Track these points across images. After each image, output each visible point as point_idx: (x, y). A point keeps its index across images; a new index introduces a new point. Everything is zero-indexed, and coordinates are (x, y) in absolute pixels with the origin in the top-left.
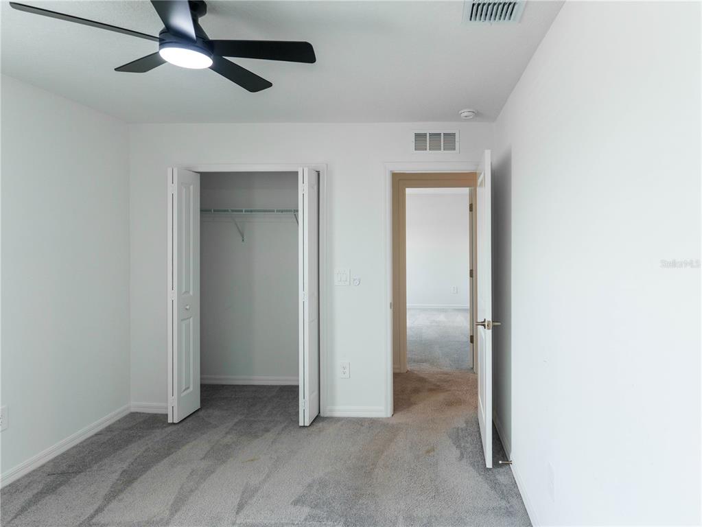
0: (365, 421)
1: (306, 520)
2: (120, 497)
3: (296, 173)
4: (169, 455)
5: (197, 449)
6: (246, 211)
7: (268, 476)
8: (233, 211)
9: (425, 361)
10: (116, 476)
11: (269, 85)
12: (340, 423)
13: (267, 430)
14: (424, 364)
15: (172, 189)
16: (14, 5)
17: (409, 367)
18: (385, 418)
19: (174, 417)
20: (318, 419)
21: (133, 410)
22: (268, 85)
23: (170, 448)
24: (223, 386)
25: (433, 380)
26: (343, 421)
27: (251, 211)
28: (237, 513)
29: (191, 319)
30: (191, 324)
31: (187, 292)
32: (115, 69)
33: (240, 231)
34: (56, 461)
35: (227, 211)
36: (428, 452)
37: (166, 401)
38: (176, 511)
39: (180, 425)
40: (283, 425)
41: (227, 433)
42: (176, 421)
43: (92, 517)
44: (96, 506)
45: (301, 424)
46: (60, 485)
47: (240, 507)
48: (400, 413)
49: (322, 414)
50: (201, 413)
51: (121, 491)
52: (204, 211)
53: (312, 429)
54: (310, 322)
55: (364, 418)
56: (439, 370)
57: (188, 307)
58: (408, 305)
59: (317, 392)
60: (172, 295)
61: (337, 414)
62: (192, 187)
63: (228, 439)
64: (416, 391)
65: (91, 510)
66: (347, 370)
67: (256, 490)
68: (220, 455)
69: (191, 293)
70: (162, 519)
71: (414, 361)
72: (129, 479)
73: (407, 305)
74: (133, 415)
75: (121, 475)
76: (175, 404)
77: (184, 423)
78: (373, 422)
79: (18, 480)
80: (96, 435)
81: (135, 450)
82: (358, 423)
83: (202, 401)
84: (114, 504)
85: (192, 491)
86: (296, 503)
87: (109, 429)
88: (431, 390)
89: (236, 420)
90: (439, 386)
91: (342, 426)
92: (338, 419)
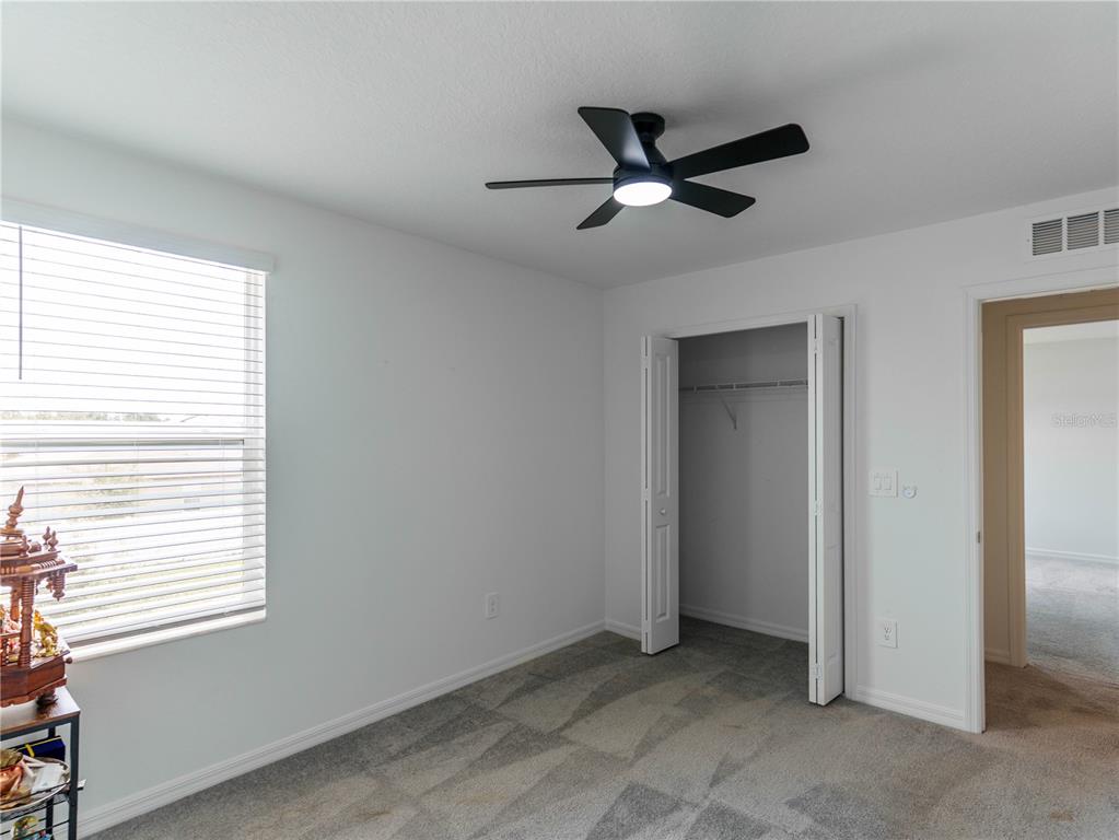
0: (925, 727)
1: (805, 833)
2: (588, 718)
3: (804, 325)
4: (640, 689)
5: (670, 691)
6: (738, 387)
7: (756, 754)
8: (722, 387)
9: (1074, 657)
10: (585, 695)
11: (751, 201)
12: (878, 716)
13: (761, 694)
14: (1070, 661)
15: (646, 362)
16: (491, 185)
17: (1031, 659)
18: (967, 733)
19: (648, 647)
20: (840, 699)
21: (607, 628)
22: (748, 201)
23: (640, 682)
24: (709, 623)
25: (1089, 694)
26: (884, 715)
27: (747, 386)
28: (711, 785)
29: (668, 527)
30: (668, 532)
31: (664, 492)
32: (579, 228)
33: (731, 416)
34: (537, 662)
35: (713, 388)
36: (1056, 816)
37: (640, 626)
38: (642, 756)
39: (654, 658)
40: (786, 695)
41: (708, 683)
42: (650, 652)
43: (561, 729)
44: (566, 719)
45: (812, 699)
46: (538, 687)
47: (715, 781)
48: (1000, 732)
49: (847, 695)
50: (678, 650)
51: (589, 712)
52: (684, 390)
53: (829, 711)
54: (827, 549)
55: (924, 721)
56: (1108, 680)
57: (664, 511)
58: (1029, 548)
59: (838, 658)
60: (646, 495)
61: (874, 702)
62: (668, 359)
63: (710, 691)
64: (1044, 704)
65: (560, 722)
66: (892, 635)
67: (738, 767)
68: (698, 707)
69: (668, 494)
70: (626, 759)
71: (1046, 652)
72: (598, 701)
73: (1027, 548)
74: (607, 633)
75: (590, 695)
76: (649, 630)
77: (659, 657)
78: (940, 733)
79: (507, 671)
80: (572, 646)
81: (606, 673)
82: (910, 727)
83: (682, 636)
84: (581, 723)
85: (660, 739)
86: (792, 804)
87: (584, 643)
88: (1079, 711)
89: (721, 670)
90: (1100, 707)
91: (881, 721)
92: (875, 710)
